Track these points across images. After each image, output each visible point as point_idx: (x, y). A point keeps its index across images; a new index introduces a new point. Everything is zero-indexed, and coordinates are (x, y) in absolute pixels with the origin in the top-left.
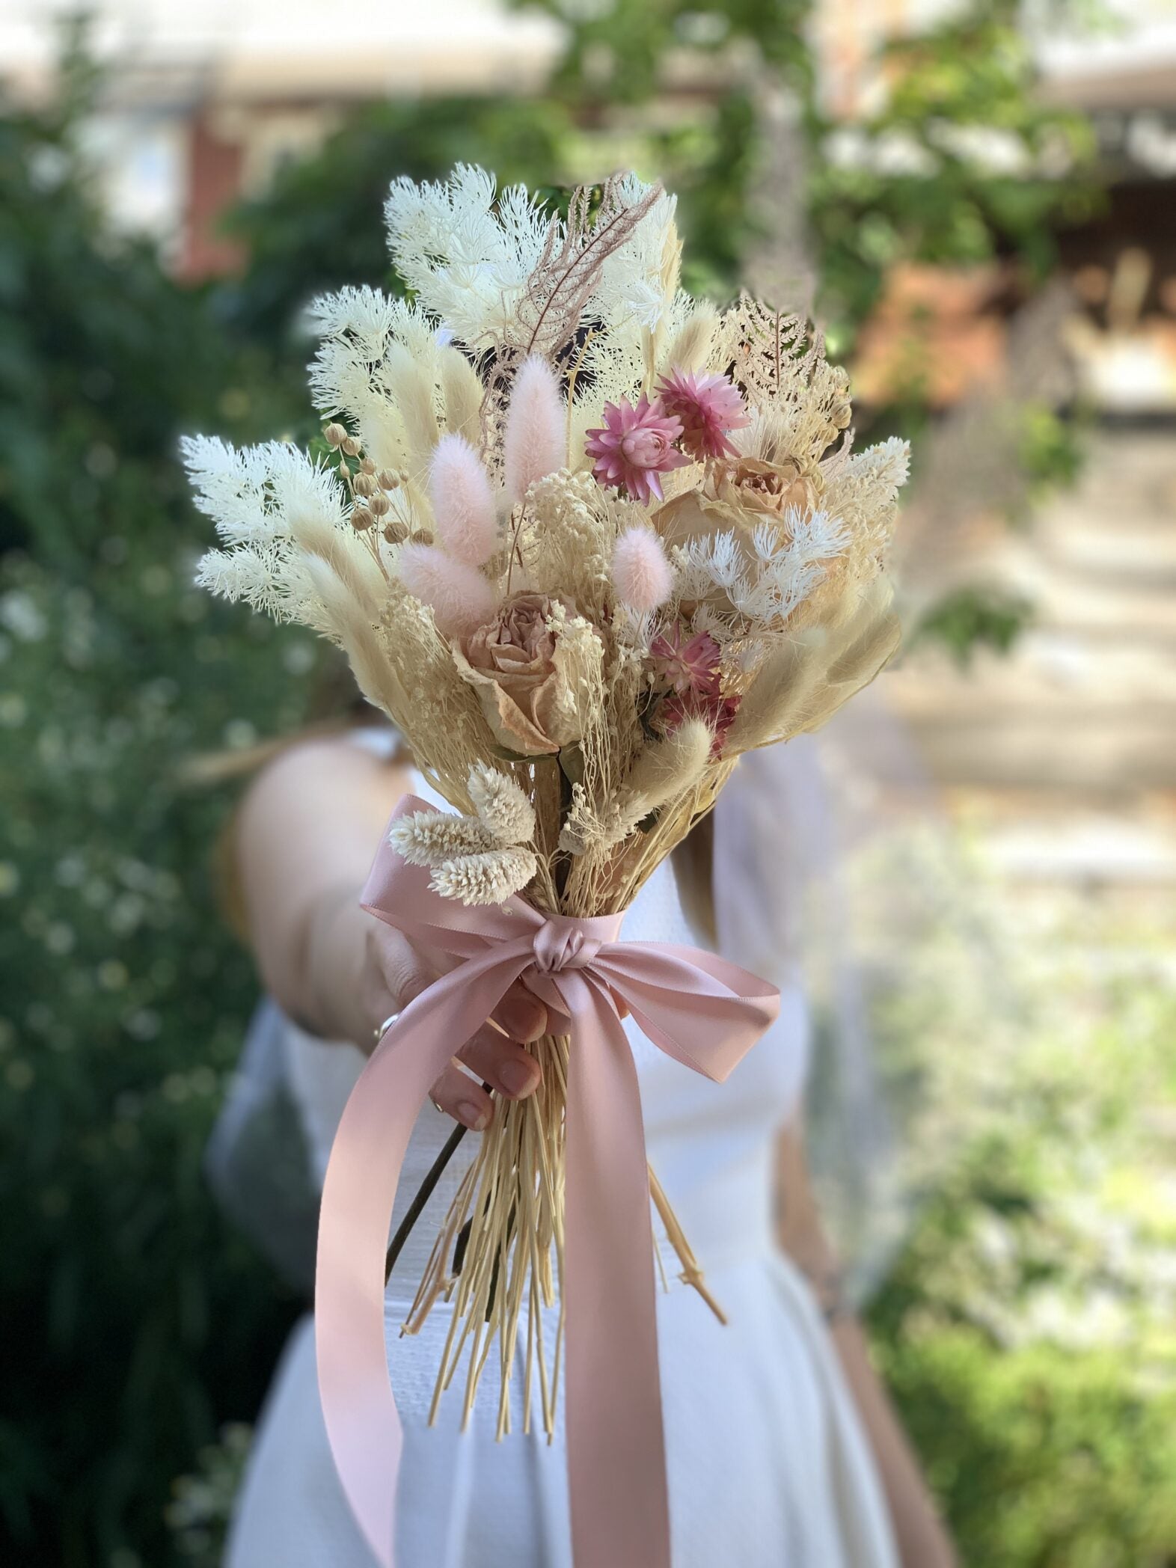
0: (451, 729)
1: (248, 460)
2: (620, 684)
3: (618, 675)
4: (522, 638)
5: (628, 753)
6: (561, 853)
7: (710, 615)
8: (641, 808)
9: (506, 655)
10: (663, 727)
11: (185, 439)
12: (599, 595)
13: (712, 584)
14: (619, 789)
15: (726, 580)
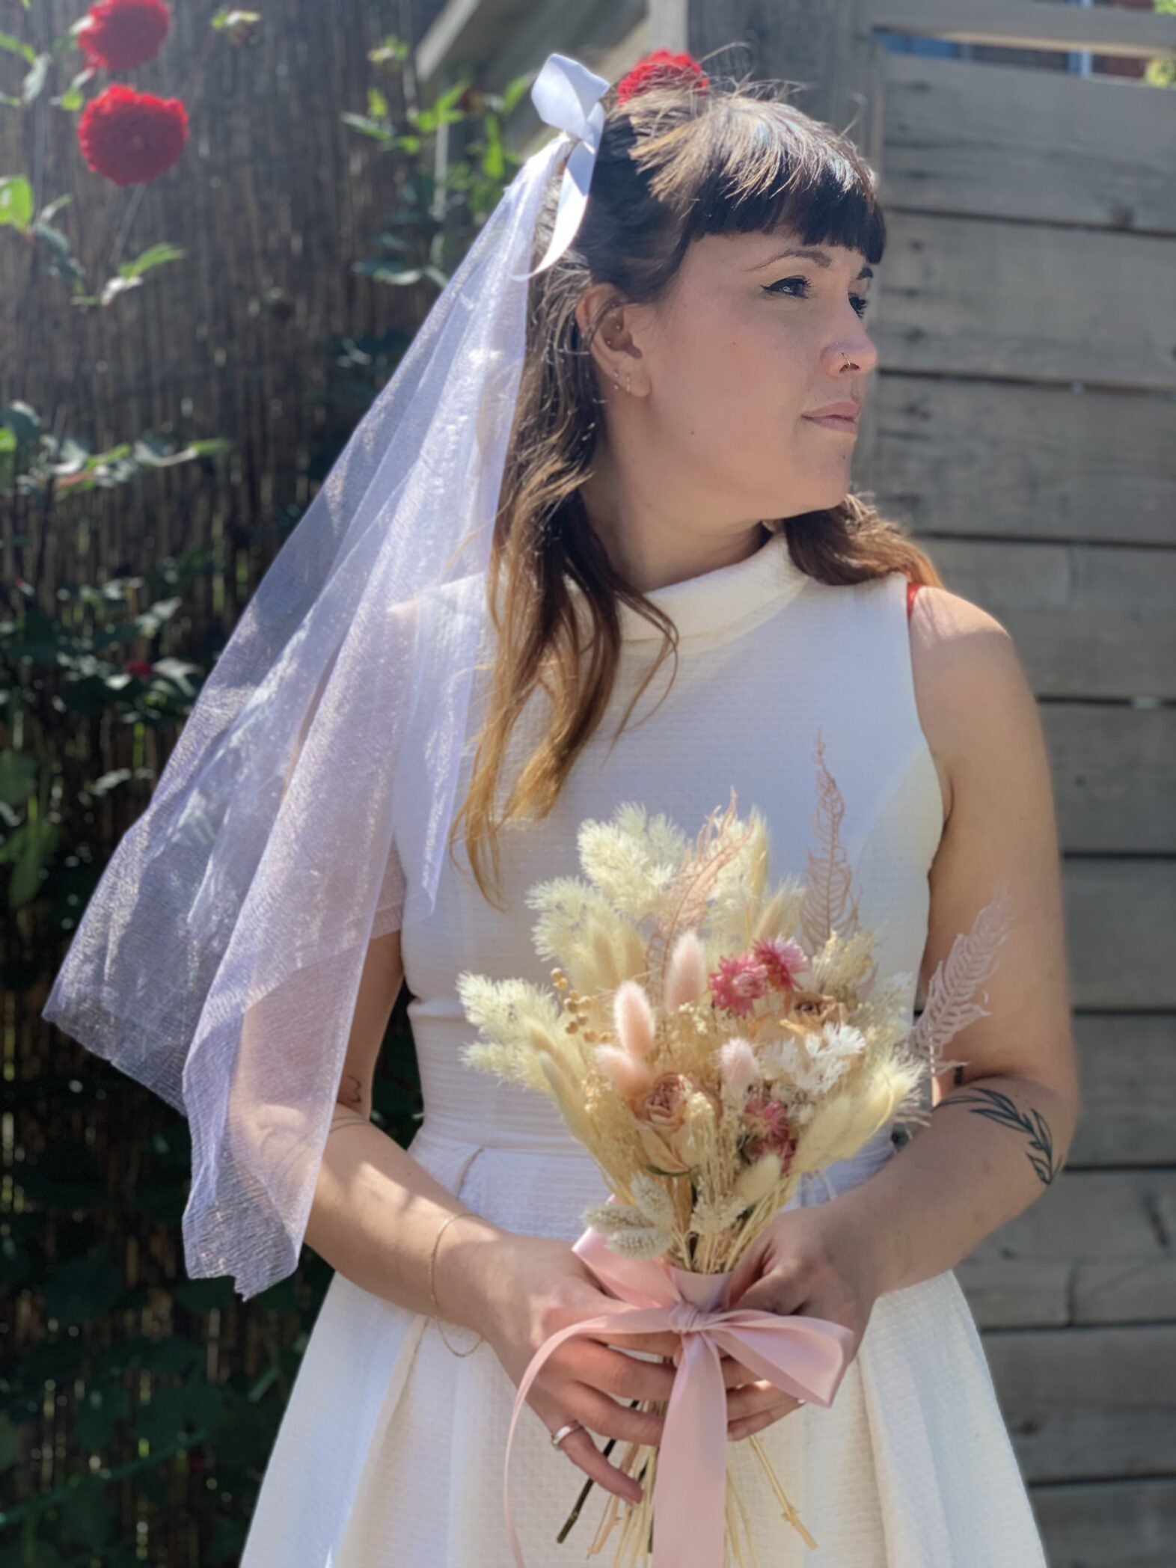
0: (625, 1156)
1: (501, 991)
2: (726, 1131)
3: (724, 1126)
4: (667, 1101)
5: (732, 1172)
6: (692, 1233)
7: (782, 1088)
8: (738, 1208)
9: (658, 1112)
10: (752, 1158)
11: (462, 976)
12: (714, 1076)
13: (782, 1071)
14: (725, 1195)
15: (791, 1068)
